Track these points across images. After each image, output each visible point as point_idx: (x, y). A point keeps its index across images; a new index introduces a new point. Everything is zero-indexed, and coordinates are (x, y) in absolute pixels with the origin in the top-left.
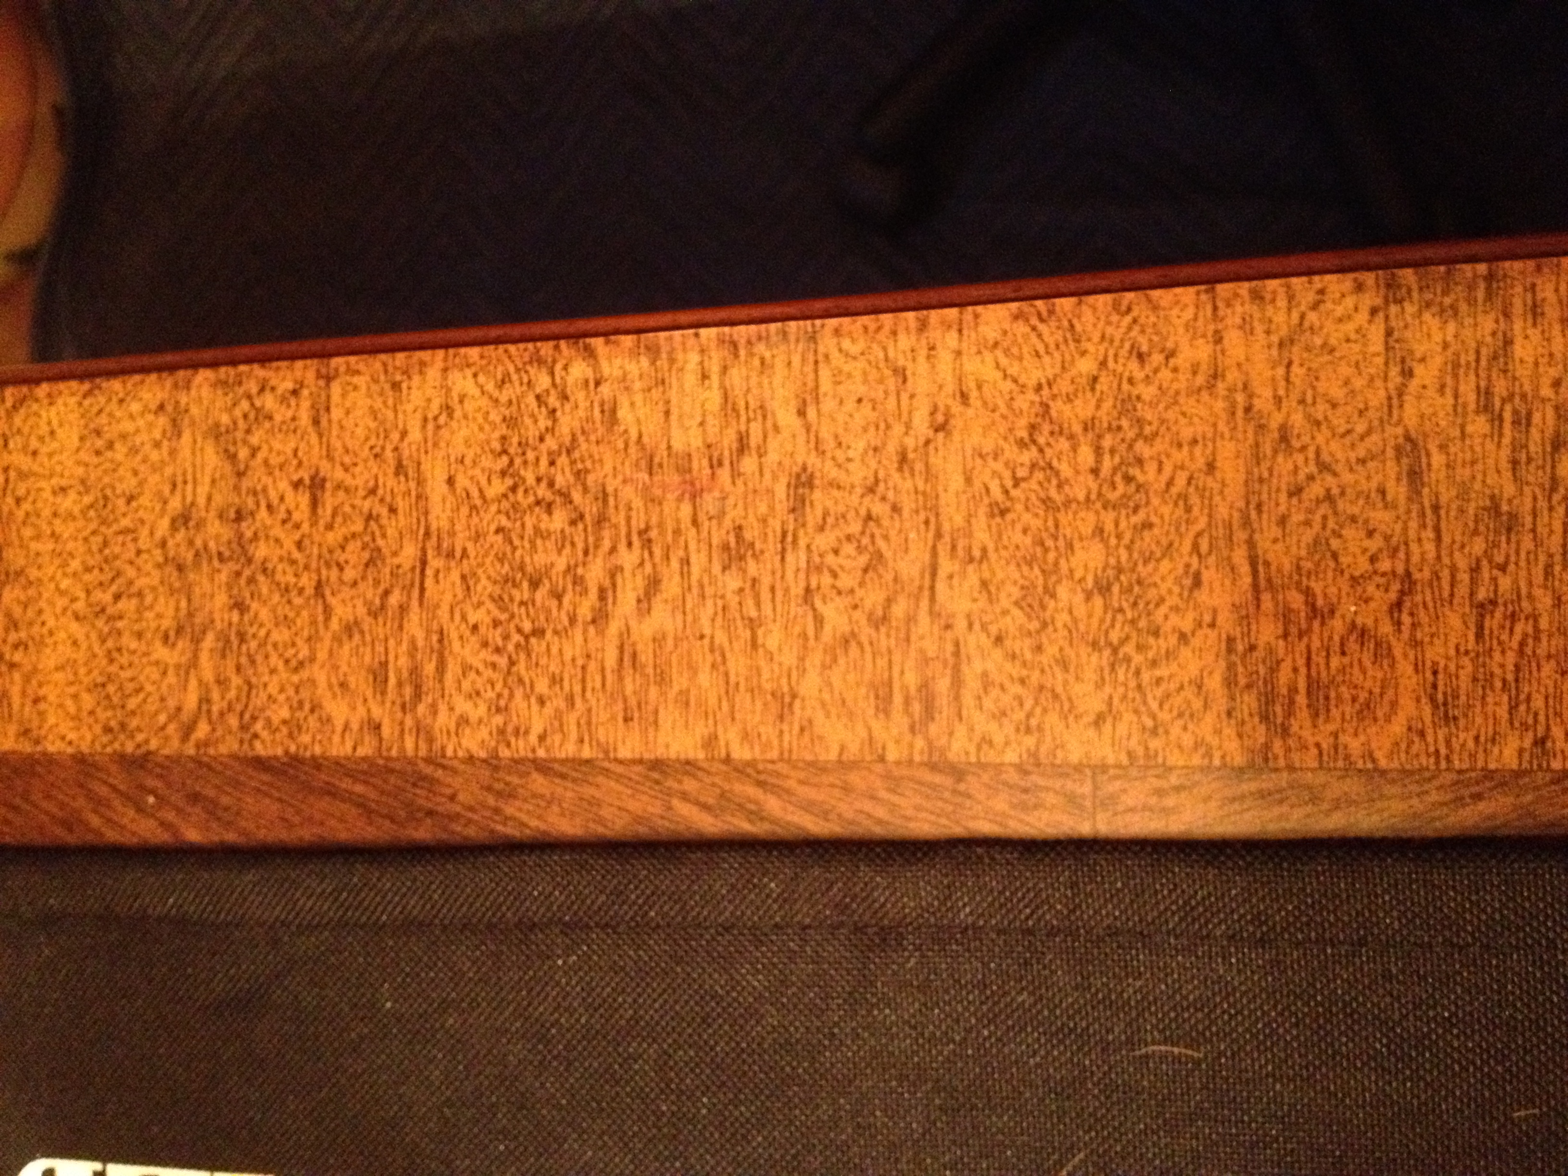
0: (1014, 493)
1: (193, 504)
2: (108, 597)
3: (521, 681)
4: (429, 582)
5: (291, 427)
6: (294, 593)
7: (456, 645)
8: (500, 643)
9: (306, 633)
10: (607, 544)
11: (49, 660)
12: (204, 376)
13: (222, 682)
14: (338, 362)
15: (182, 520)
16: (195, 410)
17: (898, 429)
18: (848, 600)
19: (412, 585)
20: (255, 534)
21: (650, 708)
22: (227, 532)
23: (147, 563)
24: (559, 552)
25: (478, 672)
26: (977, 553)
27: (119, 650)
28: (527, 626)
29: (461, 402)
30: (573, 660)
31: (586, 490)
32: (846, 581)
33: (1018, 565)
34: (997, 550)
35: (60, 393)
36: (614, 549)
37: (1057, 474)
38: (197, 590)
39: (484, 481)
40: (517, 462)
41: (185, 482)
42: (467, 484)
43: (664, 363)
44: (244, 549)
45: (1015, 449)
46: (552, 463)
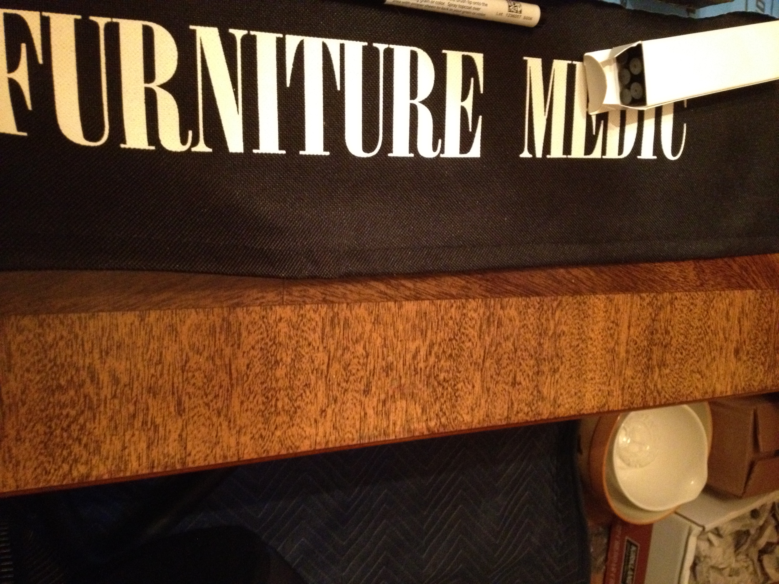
0: (302, 391)
1: (552, 376)
2: (580, 346)
3: (457, 324)
4: (482, 354)
5: (520, 401)
6: (523, 349)
7: (476, 335)
8: (463, 336)
9: (521, 337)
10: (428, 369)
11: (601, 324)
12: (545, 417)
13: (547, 320)
14: (504, 423)
15: (555, 371)
16: (549, 406)
17: (336, 410)
18: (355, 355)
19: (488, 354)
20: (534, 367)
21: (418, 317)
22: (542, 367)
23: (567, 357)
24: (442, 366)
25: (470, 326)
26: (315, 372)
27: (579, 329)
28: (454, 342)
29: (468, 412)
30: (441, 332)
31: (433, 386)
32: (356, 360)
33: (302, 368)
34: (309, 373)
35: (590, 409)
36: (426, 368)
37: (289, 398)
38: (553, 349)
39: (464, 388)
40: (453, 394)
41: (554, 383)
42: (469, 386)
43: (406, 427)
44: (537, 362)
45: (301, 405)
46: (442, 394)
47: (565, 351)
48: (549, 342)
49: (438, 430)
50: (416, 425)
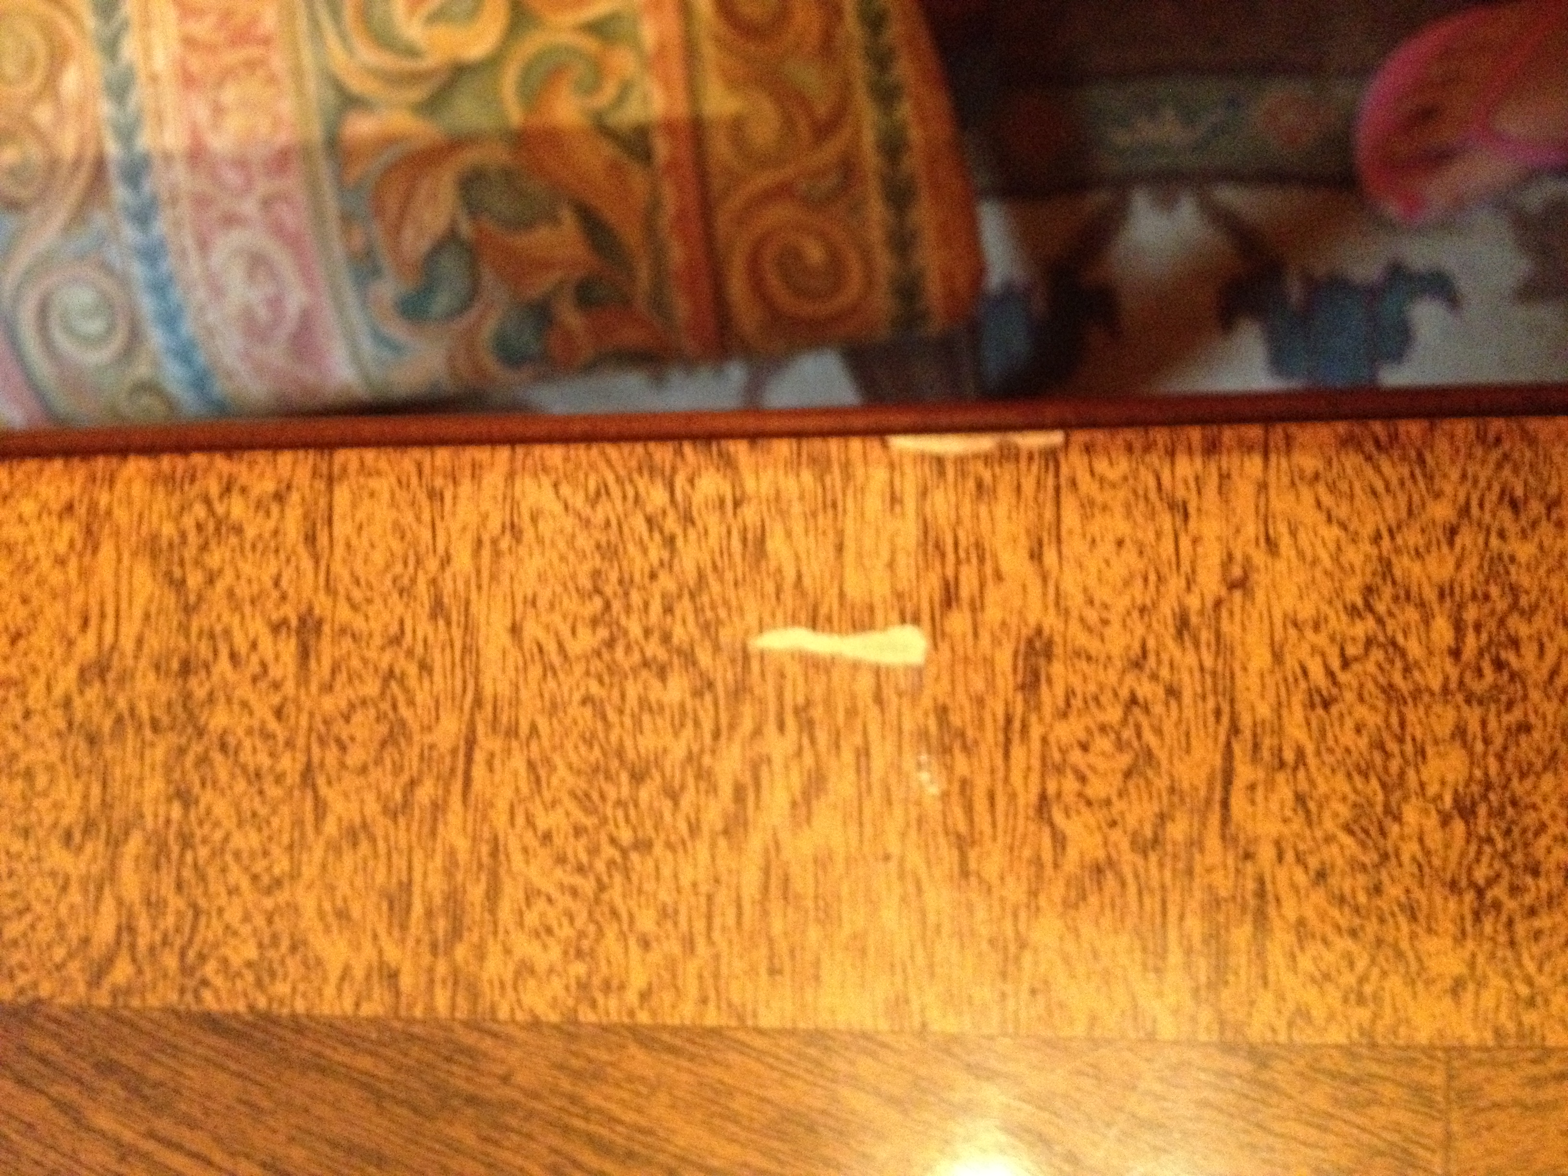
0: (1343, 677)
1: (113, 647)
3: (614, 913)
4: (479, 771)
5: (271, 546)
6: (268, 780)
7: (517, 858)
8: (584, 858)
9: (285, 839)
10: (747, 725)
15: (97, 670)
16: (121, 515)
17: (1175, 584)
18: (1101, 815)
19: (452, 773)
20: (211, 694)
21: (809, 957)
22: (167, 691)
23: (40, 729)
24: (676, 734)
25: (550, 900)
26: (1289, 756)
28: (626, 836)
29: (534, 520)
30: (695, 885)
31: (717, 648)
32: (1097, 789)
33: (1349, 776)
34: (1318, 753)
36: (758, 732)
37: (1403, 654)
38: (118, 772)
39: (565, 631)
40: (617, 606)
41: (103, 616)
42: (541, 635)
43: (835, 477)
44: (191, 716)
45: (1344, 617)
46: (668, 610)
47: (54, 756)
48: (139, 804)
49: (679, 453)
50: (790, 486)
